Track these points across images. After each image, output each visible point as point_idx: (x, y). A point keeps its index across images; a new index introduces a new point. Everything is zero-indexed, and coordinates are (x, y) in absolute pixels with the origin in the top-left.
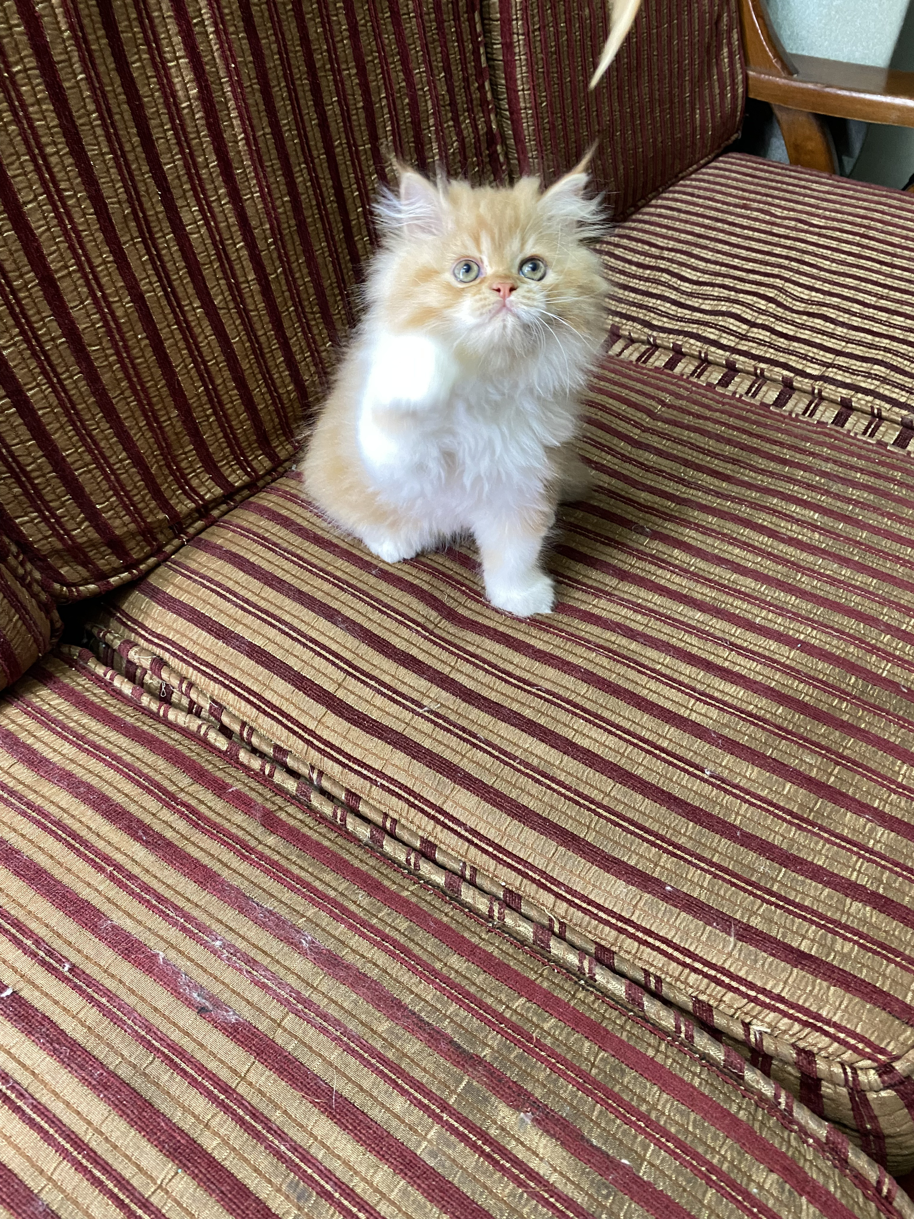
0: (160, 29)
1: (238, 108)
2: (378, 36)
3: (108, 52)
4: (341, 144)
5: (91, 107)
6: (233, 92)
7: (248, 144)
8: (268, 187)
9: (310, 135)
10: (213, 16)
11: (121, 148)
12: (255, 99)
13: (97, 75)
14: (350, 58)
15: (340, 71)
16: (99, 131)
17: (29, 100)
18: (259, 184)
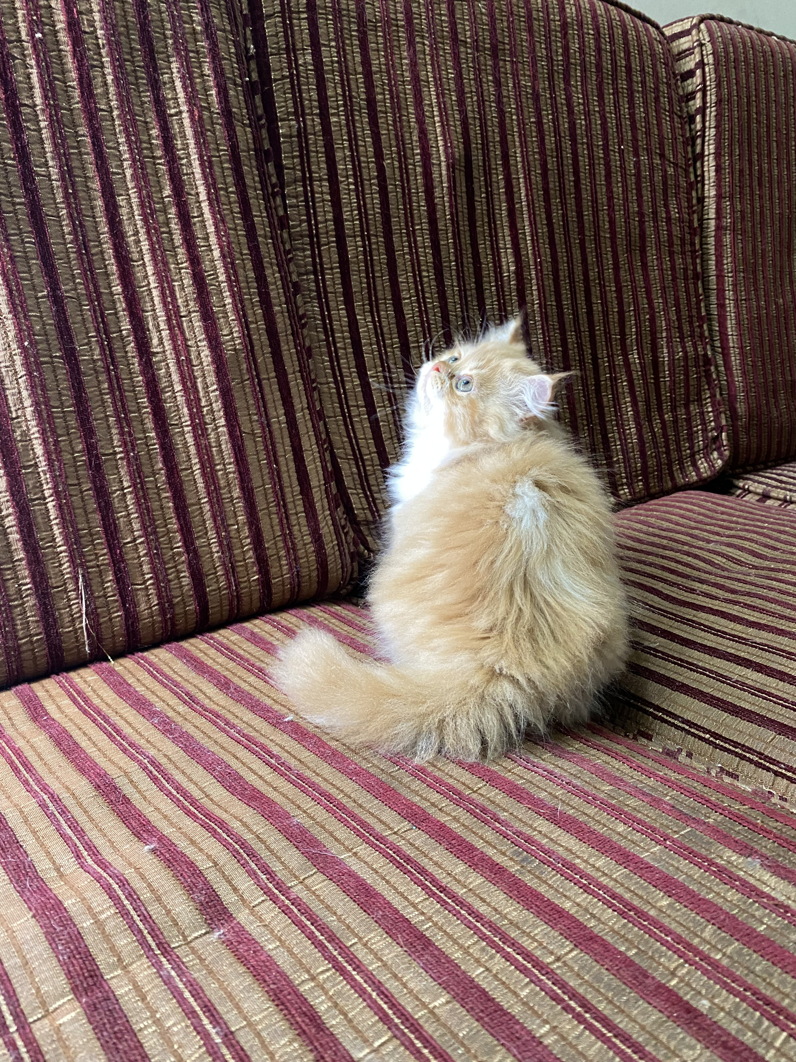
0: (499, 231)
1: (538, 284)
2: (632, 273)
3: (468, 234)
4: (600, 330)
5: (453, 258)
6: (536, 275)
7: (540, 307)
8: (549, 336)
9: (580, 317)
10: (531, 231)
11: (464, 286)
12: (549, 282)
13: (460, 242)
14: (612, 280)
15: (604, 286)
16: (454, 273)
17: (419, 244)
18: (543, 333)
